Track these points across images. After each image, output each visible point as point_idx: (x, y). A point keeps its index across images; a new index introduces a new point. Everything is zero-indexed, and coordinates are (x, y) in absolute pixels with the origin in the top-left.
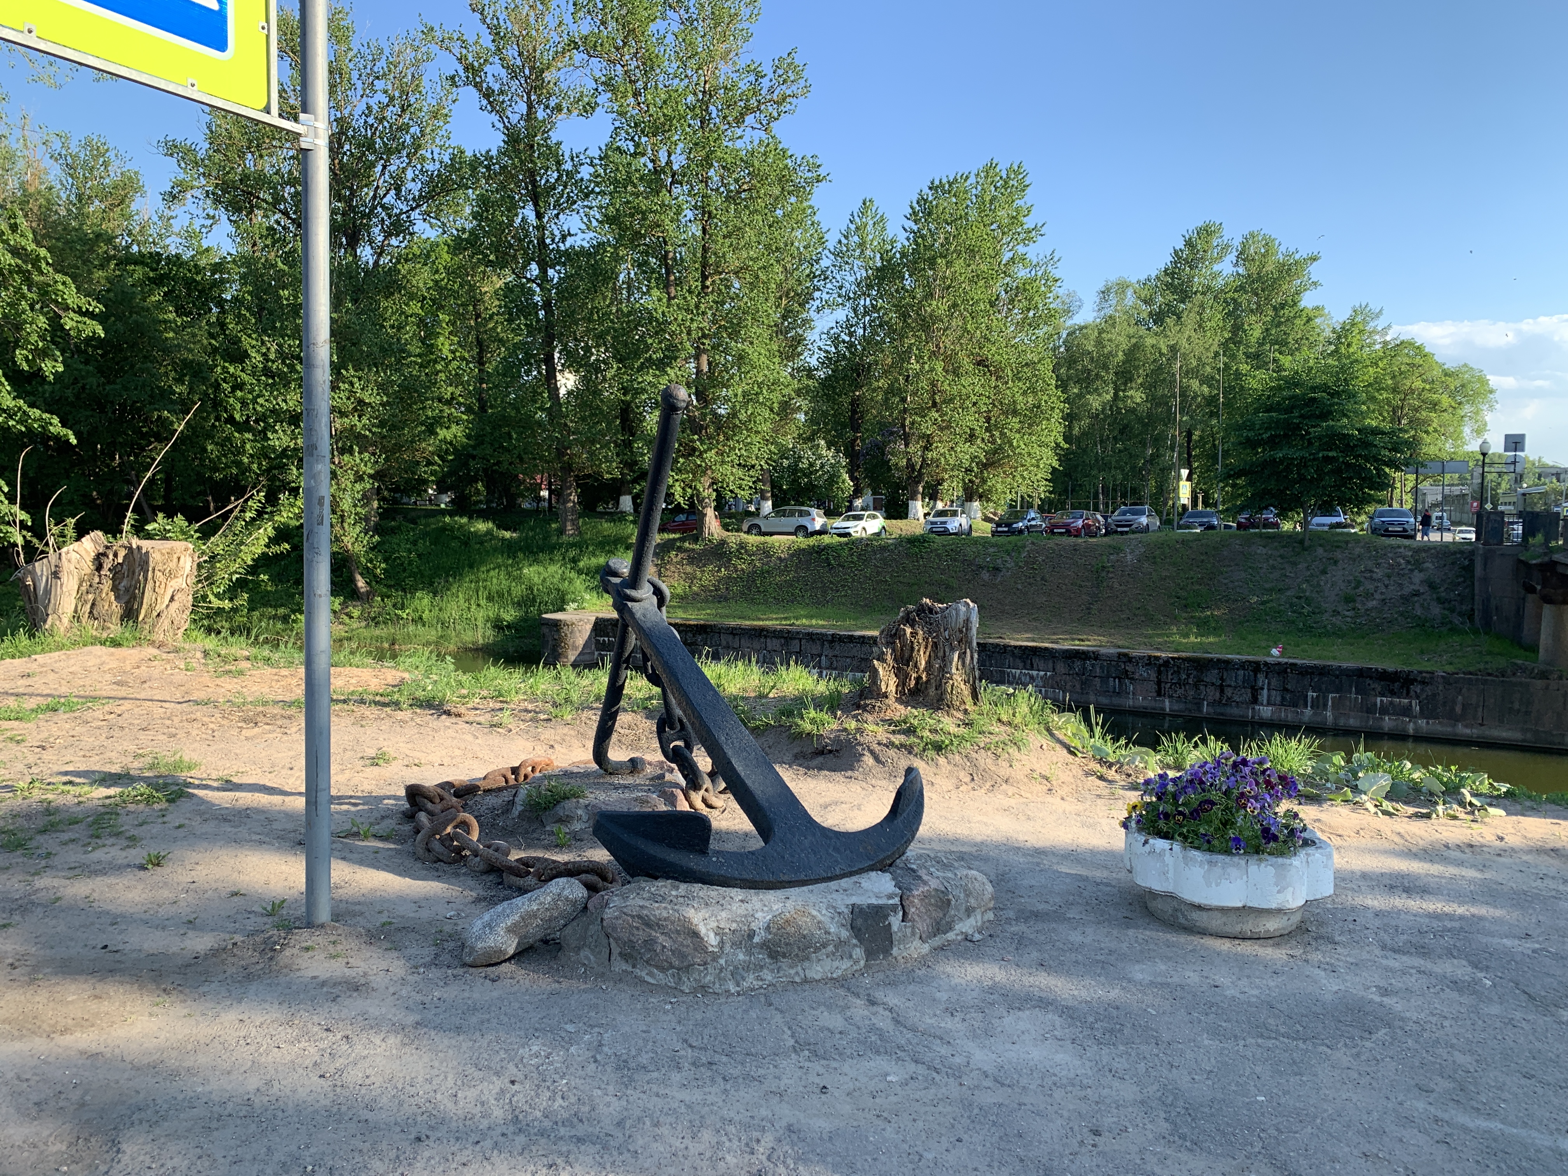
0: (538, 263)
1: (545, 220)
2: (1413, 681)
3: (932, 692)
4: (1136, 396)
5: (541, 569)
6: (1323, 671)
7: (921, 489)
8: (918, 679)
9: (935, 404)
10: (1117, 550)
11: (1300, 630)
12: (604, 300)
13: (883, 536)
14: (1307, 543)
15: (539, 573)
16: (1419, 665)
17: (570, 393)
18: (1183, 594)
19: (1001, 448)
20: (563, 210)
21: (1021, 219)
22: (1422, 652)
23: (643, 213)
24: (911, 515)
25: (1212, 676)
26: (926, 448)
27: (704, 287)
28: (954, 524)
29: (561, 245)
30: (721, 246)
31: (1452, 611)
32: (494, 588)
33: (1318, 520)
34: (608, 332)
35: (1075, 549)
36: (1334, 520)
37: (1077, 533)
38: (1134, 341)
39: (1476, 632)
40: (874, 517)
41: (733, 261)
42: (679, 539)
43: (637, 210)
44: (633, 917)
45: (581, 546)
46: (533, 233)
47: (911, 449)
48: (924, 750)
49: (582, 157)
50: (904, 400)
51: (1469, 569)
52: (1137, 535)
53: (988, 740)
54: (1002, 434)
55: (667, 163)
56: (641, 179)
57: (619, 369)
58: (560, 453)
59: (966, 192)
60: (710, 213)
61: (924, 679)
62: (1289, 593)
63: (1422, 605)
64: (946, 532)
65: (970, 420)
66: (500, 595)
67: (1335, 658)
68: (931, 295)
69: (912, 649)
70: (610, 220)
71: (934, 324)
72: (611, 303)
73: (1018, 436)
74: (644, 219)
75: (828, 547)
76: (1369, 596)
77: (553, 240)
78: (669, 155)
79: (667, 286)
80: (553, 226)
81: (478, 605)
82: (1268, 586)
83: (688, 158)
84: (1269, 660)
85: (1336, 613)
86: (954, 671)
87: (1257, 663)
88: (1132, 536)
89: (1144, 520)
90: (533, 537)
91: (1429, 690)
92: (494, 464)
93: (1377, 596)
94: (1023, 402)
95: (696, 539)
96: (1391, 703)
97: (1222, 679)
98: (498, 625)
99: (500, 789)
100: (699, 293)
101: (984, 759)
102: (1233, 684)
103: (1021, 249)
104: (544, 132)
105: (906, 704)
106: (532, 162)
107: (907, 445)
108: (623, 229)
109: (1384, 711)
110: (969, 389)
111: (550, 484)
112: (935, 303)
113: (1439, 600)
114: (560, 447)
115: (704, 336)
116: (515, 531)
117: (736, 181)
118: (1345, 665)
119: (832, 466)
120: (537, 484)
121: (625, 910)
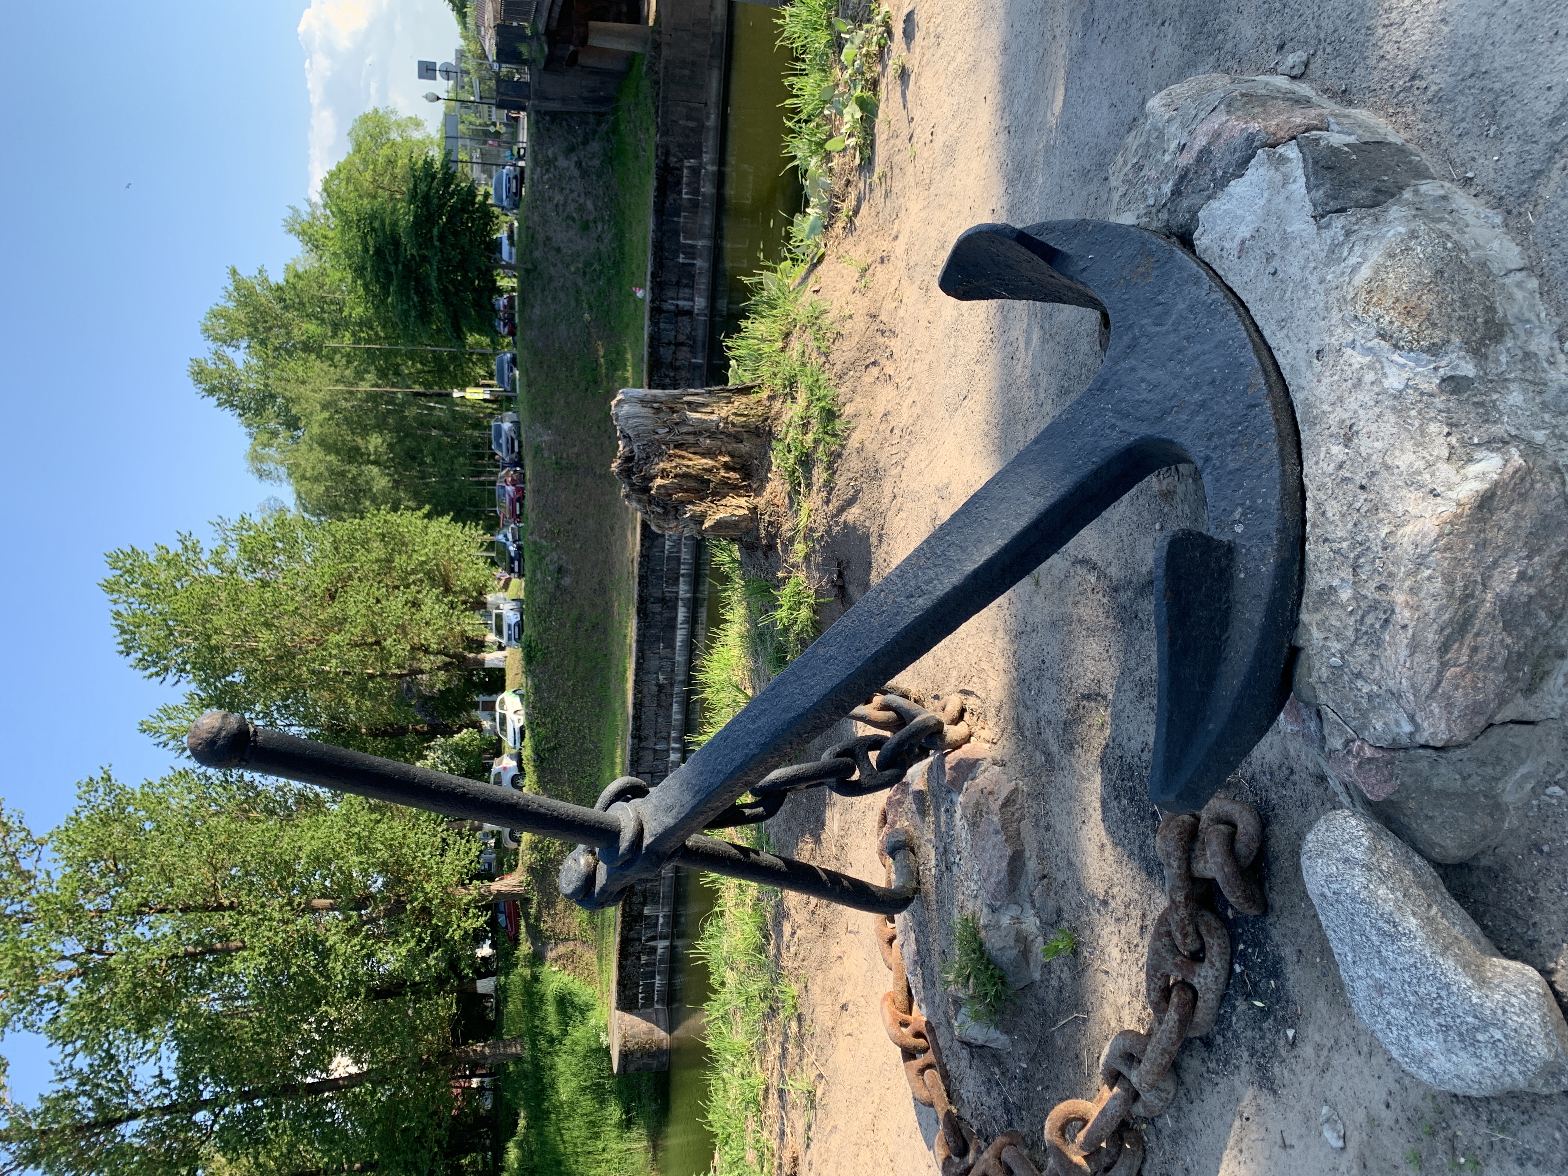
0: (194, 1112)
1: (139, 1107)
2: (666, 163)
3: (744, 448)
4: (375, 442)
5: (562, 1079)
6: (659, 248)
7: (472, 655)
8: (727, 467)
9: (377, 643)
10: (538, 450)
11: (618, 273)
12: (242, 1027)
13: (523, 691)
14: (530, 266)
15: (567, 1080)
16: (650, 158)
17: (357, 1061)
18: (583, 384)
19: (428, 573)
20: (128, 1086)
21: (170, 556)
22: (637, 157)
23: (135, 986)
24: (501, 665)
25: (666, 353)
26: (427, 651)
27: (231, 907)
28: (511, 617)
29: (172, 1086)
30: (182, 889)
31: (595, 132)
32: (585, 1133)
33: (505, 255)
34: (281, 1020)
35: (537, 491)
36: (505, 243)
37: (520, 491)
38: (315, 445)
39: (616, 110)
40: (502, 703)
41: (202, 875)
42: (526, 921)
43: (131, 995)
44: (1444, 666)
45: (534, 1034)
46: (156, 1121)
47: (426, 666)
48: (835, 435)
49: (61, 1068)
50: (371, 677)
51: (555, 116)
52: (523, 432)
53: (814, 355)
54: (413, 572)
55: (75, 960)
56: (91, 991)
57: (327, 1003)
58: (427, 1066)
59: (135, 615)
60: (141, 905)
61: (727, 459)
62: (580, 283)
63: (591, 159)
64: (520, 625)
65: (396, 604)
66: (592, 1124)
67: (644, 238)
68: (253, 651)
69: (685, 476)
70: (143, 1026)
71: (285, 646)
72: (250, 1019)
73: (415, 556)
74: (143, 985)
75: (536, 751)
76: (581, 208)
77: (166, 1096)
78: (64, 958)
79: (228, 952)
80: (149, 1097)
81: (604, 1150)
82: (573, 303)
83: (70, 934)
84: (648, 298)
85: (599, 239)
86: (714, 417)
87: (652, 310)
88: (523, 436)
89: (506, 426)
90: (524, 1090)
91: (673, 149)
92: (440, 1146)
93: (582, 200)
94: (378, 550)
95: (527, 901)
96: (688, 185)
97: (669, 344)
98: (627, 1124)
99: (946, 1076)
100: (240, 913)
101: (843, 353)
102: (673, 333)
103: (205, 556)
104: (26, 1118)
105: (765, 480)
106: (63, 1130)
107: (422, 672)
108: (153, 1011)
109: (696, 192)
110: (360, 606)
111: (465, 1077)
112: (261, 645)
113: (585, 143)
114: (418, 1068)
115: (290, 903)
116: (518, 1115)
117: (103, 876)
118: (651, 226)
119: (445, 752)
120: (463, 1094)
121: (1426, 688)
